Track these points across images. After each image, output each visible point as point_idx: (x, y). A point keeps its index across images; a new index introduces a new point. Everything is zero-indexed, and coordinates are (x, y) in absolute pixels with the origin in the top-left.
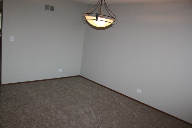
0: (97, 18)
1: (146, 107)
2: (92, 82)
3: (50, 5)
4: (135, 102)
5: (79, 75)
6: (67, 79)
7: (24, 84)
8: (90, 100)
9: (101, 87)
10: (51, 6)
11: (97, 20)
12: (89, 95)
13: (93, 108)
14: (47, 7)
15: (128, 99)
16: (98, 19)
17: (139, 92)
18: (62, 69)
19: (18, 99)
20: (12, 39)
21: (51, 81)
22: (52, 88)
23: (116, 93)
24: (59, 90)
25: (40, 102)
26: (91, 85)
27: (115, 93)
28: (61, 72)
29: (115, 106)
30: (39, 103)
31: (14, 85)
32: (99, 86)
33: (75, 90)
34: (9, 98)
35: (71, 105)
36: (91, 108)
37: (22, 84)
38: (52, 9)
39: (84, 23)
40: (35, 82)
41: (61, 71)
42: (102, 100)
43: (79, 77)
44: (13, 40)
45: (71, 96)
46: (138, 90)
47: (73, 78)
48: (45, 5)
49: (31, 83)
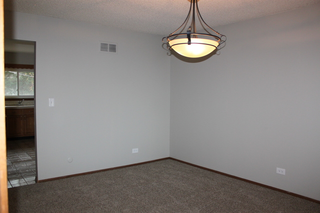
0: (190, 40)
1: (299, 200)
2: (191, 166)
3: (109, 43)
4: (277, 192)
5: (168, 156)
6: (148, 164)
7: (75, 178)
8: (192, 196)
9: (209, 172)
10: (110, 45)
11: (189, 43)
12: (190, 188)
13: (199, 208)
14: (104, 47)
15: (262, 189)
16: (192, 42)
17: (280, 173)
18: (137, 149)
19: (66, 202)
20: (52, 103)
21: (121, 170)
22: (124, 181)
23: (239, 181)
24: (135, 184)
25: (104, 205)
26: (191, 171)
27: (235, 180)
28: (136, 154)
29: (240, 202)
30: (101, 206)
31: (58, 181)
32: (206, 171)
33: (164, 181)
34: (51, 201)
35: (159, 207)
36: (197, 209)
37: (72, 178)
38: (113, 48)
39: (168, 53)
40: (93, 174)
41: (137, 152)
42: (215, 193)
43: (168, 160)
44: (53, 105)
45: (157, 191)
46: (278, 169)
47: (158, 162)
48: (102, 44)
49: (86, 176)
